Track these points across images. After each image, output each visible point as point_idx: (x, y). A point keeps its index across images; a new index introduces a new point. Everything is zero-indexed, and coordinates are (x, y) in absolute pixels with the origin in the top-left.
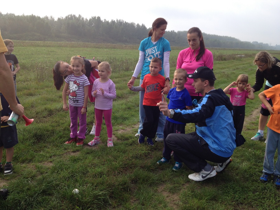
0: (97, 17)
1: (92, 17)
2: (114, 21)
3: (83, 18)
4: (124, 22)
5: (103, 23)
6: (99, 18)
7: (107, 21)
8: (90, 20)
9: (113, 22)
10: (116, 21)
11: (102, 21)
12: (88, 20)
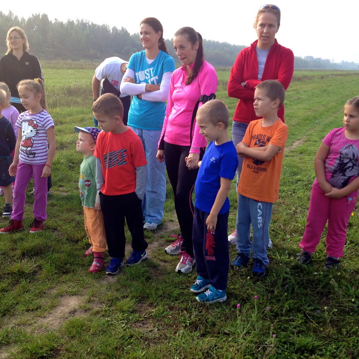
0: (42, 15)
1: (33, 15)
2: (73, 21)
3: (16, 18)
4: (90, 23)
5: (53, 25)
6: (45, 16)
7: (60, 21)
8: (30, 19)
9: (71, 23)
10: (75, 22)
11: (51, 22)
12: (26, 20)
